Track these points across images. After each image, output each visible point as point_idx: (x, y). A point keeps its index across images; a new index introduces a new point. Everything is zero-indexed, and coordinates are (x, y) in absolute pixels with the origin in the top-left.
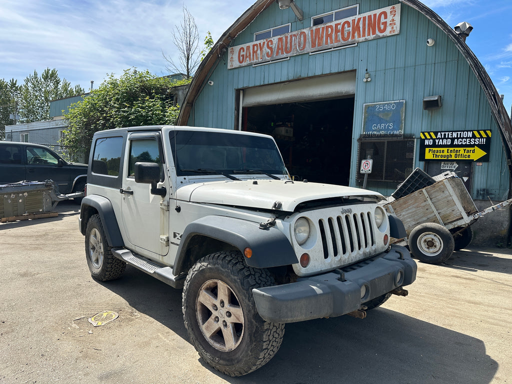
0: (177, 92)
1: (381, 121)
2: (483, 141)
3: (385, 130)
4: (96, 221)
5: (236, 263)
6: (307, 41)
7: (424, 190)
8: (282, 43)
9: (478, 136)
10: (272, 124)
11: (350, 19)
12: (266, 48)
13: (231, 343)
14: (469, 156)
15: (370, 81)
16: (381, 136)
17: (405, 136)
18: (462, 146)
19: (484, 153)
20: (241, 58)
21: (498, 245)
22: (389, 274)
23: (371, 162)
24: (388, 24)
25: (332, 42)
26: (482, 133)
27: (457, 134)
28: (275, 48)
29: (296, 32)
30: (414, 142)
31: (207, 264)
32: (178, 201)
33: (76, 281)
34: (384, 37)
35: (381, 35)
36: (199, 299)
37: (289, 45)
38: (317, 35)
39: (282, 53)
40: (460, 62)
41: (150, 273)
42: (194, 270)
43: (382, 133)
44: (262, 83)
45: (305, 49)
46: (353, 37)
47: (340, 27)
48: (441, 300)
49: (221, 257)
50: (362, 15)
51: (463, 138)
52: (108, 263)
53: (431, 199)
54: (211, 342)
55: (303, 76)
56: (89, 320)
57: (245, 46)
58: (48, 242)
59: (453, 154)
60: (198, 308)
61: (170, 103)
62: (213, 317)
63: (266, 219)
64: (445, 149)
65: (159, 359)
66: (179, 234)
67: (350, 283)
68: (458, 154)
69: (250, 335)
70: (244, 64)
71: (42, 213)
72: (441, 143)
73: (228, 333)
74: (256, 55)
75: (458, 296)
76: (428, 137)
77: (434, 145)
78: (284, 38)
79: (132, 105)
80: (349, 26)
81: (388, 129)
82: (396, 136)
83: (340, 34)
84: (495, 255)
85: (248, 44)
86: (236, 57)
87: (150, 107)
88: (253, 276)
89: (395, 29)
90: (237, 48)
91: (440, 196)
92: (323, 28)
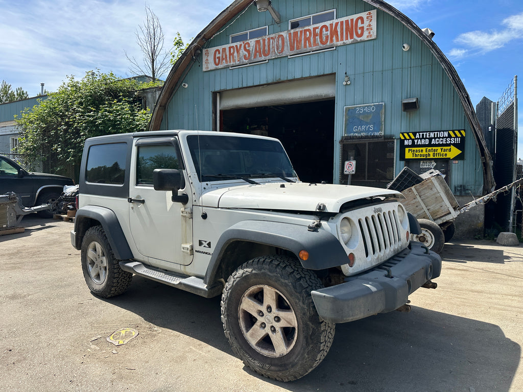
0: (145, 94)
1: (361, 123)
2: (458, 140)
3: (365, 131)
4: (96, 234)
5: (285, 267)
6: (286, 44)
7: (413, 188)
8: (259, 46)
9: (453, 135)
10: (248, 127)
11: (328, 23)
12: (243, 50)
13: (281, 348)
14: (446, 155)
15: (349, 84)
16: (362, 138)
17: (385, 137)
18: (439, 145)
19: (459, 152)
20: (217, 60)
21: (476, 237)
22: (423, 268)
23: (354, 163)
24: (365, 29)
25: (310, 46)
26: (457, 132)
27: (435, 134)
28: (252, 50)
29: (274, 35)
30: (394, 142)
31: (251, 269)
32: (204, 208)
33: (76, 300)
34: (361, 42)
35: (359, 39)
36: (241, 306)
37: (266, 48)
38: (295, 39)
39: (261, 56)
40: (433, 66)
41: (174, 284)
42: (235, 277)
43: (363, 134)
44: (240, 86)
45: (284, 52)
46: (332, 41)
47: (318, 31)
48: (447, 291)
49: (267, 262)
50: (340, 20)
51: (440, 138)
52: (114, 278)
53: (420, 196)
54: (258, 349)
55: (282, 79)
56: (108, 339)
57: (220, 48)
58: (24, 260)
59: (431, 153)
60: (241, 315)
61: (139, 107)
62: (258, 323)
63: (311, 221)
64: (424, 149)
65: (202, 372)
66: (205, 242)
67: (397, 279)
68: (436, 153)
69: (306, 338)
70: (220, 66)
71: (6, 229)
72: (419, 143)
73: (277, 339)
74: (233, 57)
75: (460, 287)
76: (408, 138)
77: (413, 145)
78: (261, 41)
79: (98, 109)
80: (327, 30)
81: (369, 131)
82: (377, 137)
83: (318, 37)
84: (476, 246)
85: (224, 46)
86: (211, 59)
87: (118, 111)
88: (304, 279)
89: (371, 33)
90: (212, 50)
91: (428, 193)
92: (301, 32)
